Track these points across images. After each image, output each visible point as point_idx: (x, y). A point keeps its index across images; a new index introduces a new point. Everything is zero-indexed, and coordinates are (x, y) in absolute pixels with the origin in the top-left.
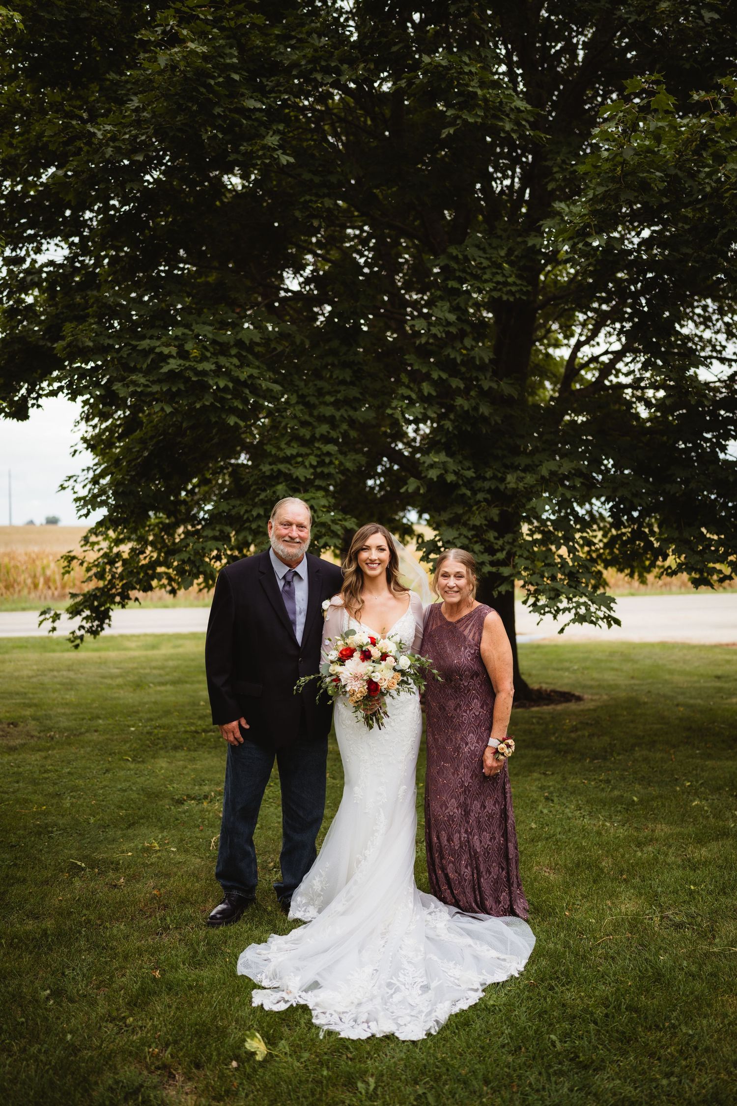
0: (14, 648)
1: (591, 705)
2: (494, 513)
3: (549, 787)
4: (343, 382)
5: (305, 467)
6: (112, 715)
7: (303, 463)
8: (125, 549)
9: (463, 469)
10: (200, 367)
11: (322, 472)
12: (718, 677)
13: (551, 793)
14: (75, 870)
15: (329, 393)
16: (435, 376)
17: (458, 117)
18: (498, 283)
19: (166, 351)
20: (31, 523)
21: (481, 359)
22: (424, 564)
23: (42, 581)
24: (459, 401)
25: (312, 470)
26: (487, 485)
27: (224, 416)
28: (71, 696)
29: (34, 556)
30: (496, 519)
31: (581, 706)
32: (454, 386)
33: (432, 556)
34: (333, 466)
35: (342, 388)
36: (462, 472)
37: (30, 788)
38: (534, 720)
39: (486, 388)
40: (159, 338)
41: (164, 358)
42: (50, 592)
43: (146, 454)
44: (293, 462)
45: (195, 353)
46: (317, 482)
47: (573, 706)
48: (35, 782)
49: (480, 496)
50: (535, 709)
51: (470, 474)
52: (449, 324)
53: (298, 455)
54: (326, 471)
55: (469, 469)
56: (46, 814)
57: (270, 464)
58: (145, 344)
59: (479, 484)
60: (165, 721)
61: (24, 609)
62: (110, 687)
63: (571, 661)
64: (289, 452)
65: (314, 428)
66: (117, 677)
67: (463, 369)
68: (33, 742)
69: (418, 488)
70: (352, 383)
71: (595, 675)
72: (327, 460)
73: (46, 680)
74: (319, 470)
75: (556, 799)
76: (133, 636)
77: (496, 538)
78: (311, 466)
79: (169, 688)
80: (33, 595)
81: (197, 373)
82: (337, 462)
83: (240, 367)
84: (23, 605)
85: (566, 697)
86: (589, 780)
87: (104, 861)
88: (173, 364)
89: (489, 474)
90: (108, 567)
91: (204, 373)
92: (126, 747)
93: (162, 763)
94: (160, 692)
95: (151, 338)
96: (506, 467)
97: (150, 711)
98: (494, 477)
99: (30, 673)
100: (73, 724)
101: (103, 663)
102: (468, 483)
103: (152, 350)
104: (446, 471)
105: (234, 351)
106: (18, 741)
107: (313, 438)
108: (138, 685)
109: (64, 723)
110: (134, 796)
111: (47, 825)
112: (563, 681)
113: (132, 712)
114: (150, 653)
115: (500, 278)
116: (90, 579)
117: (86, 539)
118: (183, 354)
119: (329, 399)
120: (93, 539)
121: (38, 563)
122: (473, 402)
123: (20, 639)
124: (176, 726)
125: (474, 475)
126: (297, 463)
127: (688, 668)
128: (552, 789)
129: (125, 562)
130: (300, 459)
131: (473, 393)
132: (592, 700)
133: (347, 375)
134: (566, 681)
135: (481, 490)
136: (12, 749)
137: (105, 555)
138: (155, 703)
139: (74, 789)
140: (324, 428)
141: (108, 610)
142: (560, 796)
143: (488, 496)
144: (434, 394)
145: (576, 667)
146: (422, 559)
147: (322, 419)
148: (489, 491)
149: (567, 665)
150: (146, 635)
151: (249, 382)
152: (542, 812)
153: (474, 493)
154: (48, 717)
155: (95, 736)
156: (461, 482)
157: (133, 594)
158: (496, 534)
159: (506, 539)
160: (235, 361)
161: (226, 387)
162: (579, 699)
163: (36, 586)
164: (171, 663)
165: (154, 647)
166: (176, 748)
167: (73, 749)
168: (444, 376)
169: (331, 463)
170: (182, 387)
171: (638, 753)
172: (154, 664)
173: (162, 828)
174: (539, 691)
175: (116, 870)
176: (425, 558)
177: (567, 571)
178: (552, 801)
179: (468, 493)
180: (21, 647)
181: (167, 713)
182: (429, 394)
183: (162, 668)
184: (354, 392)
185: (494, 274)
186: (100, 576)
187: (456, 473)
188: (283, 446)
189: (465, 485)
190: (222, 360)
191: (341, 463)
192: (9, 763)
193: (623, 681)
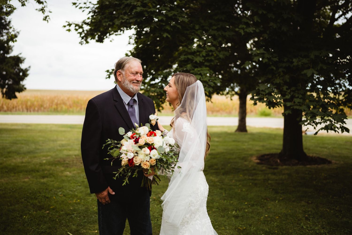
2: (287, 77)
3: (309, 211)
5: (200, 57)
7: (199, 55)
9: (272, 57)
11: (208, 59)
13: (309, 215)
16: (260, 12)
24: (271, 24)
25: (203, 58)
26: (284, 65)
27: (162, 33)
30: (288, 81)
31: (330, 166)
32: (269, 17)
34: (213, 56)
36: (272, 58)
38: (307, 172)
44: (195, 55)
46: (206, 64)
47: (326, 166)
49: (280, 70)
50: (308, 166)
51: (276, 59)
54: (210, 58)
55: (276, 57)
57: (185, 55)
59: (280, 64)
71: (338, 151)
74: (207, 58)
75: (311, 219)
77: (287, 89)
78: (203, 56)
82: (215, 55)
85: (324, 161)
86: (330, 209)
89: (285, 60)
102: (275, 64)
112: (324, 153)
119: (215, 28)
122: (279, 25)
125: (278, 60)
126: (197, 55)
128: (310, 213)
130: (198, 53)
131: (279, 21)
132: (336, 163)
135: (281, 67)
142: (314, 217)
143: (284, 70)
144: (259, 21)
145: (330, 147)
148: (285, 68)
151: (173, 18)
152: (303, 227)
153: (278, 68)
156: (271, 63)
158: (287, 87)
159: (292, 89)
162: (330, 162)
168: (265, 12)
169: (212, 55)
174: (312, 158)
177: (320, 104)
178: (309, 220)
179: (275, 68)
182: (257, 21)
191: (217, 55)
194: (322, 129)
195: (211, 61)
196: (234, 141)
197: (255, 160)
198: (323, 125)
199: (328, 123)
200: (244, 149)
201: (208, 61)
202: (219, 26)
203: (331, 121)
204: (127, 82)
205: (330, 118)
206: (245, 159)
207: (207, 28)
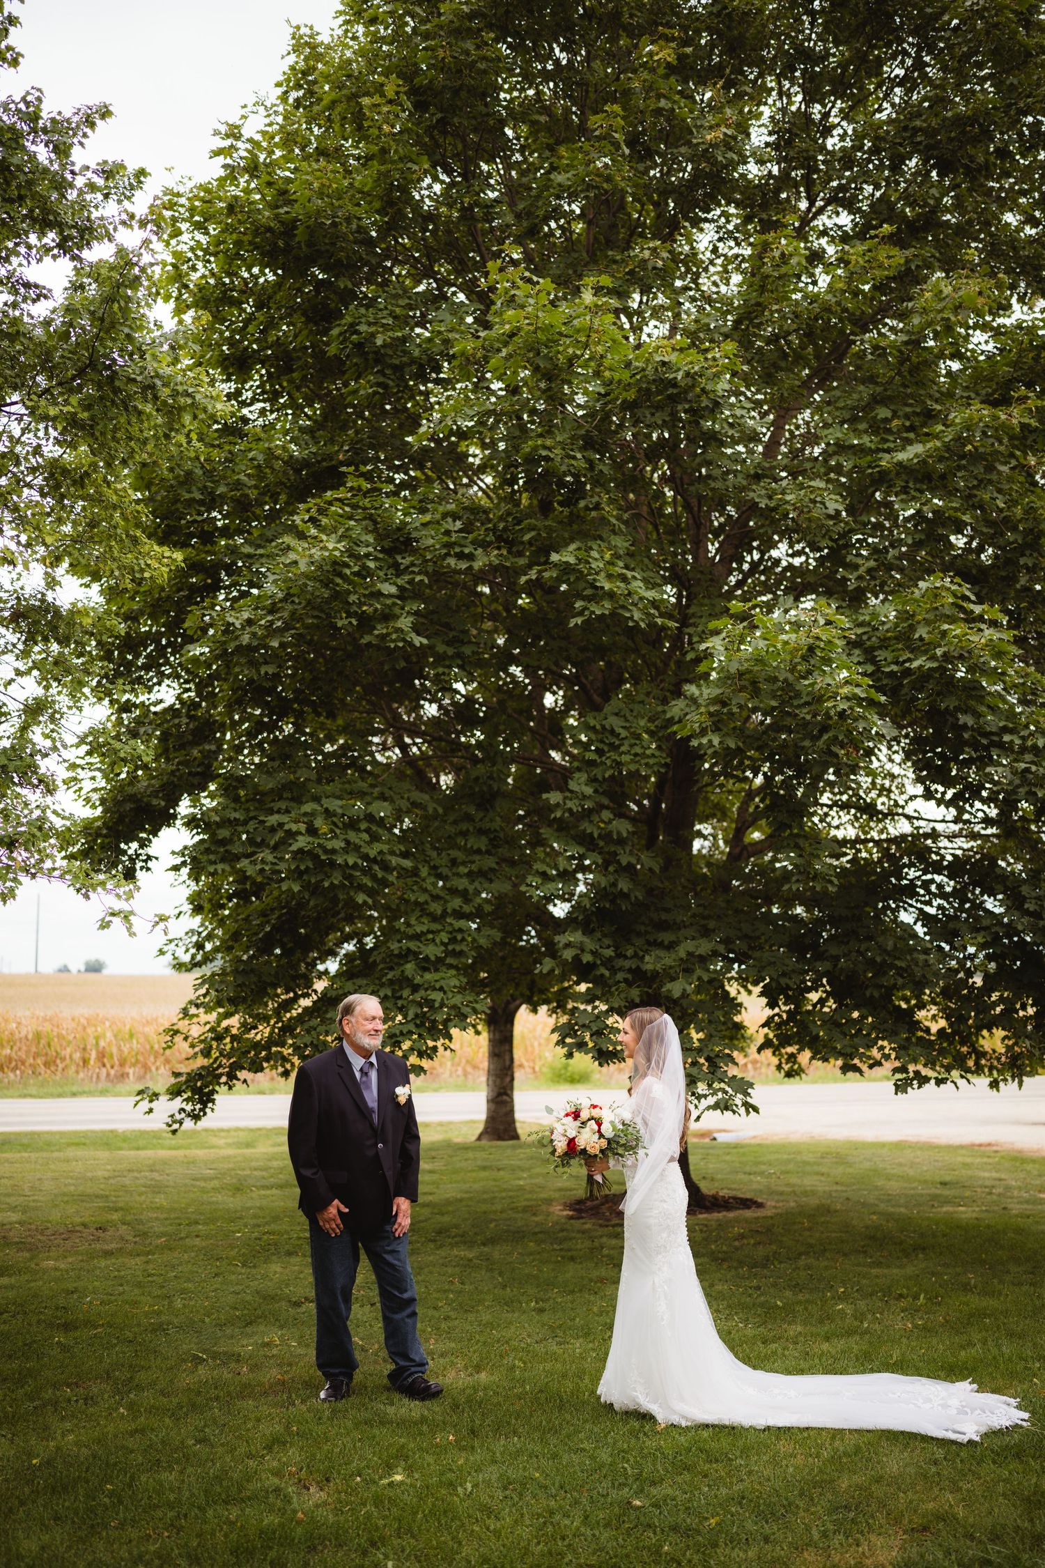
0: (69, 1145)
1: (769, 1213)
4: (479, 852)
5: (436, 944)
6: (213, 1220)
7: (433, 940)
8: (234, 1022)
9: (601, 947)
10: (329, 845)
11: (454, 950)
12: (944, 1184)
14: (197, 1361)
15: (464, 863)
17: (586, 608)
18: (636, 755)
19: (294, 827)
20: (65, 969)
21: (619, 833)
22: (559, 1048)
23: (94, 1055)
25: (443, 948)
26: (627, 964)
27: (352, 894)
28: (160, 1200)
29: (83, 1021)
31: (760, 1213)
33: (568, 1040)
34: (465, 943)
35: (477, 858)
36: (600, 951)
37: (136, 1291)
39: (624, 863)
40: (287, 811)
41: (292, 835)
42: (104, 1071)
43: (268, 929)
44: (423, 939)
45: (325, 829)
46: (449, 961)
47: (748, 1214)
48: (139, 1285)
49: (619, 976)
51: (609, 952)
52: (584, 797)
53: (429, 932)
54: (458, 948)
55: (608, 947)
56: (159, 1313)
58: (273, 820)
59: (620, 963)
60: (273, 1227)
61: (74, 1095)
62: (203, 1191)
63: (770, 1164)
64: (419, 929)
65: (446, 902)
66: (211, 1179)
67: (601, 843)
68: (130, 1247)
69: (553, 970)
70: (488, 852)
71: (794, 1180)
72: (459, 937)
73: (127, 1181)
76: (222, 1130)
78: (442, 943)
79: (274, 1191)
80: (81, 1075)
81: (326, 851)
82: (469, 939)
83: (369, 843)
84: (74, 1089)
85: (747, 1203)
86: (738, 1286)
87: (225, 1353)
88: (302, 842)
89: (630, 953)
90: (214, 1044)
91: (333, 851)
92: (234, 1253)
93: (275, 1268)
94: (266, 1196)
95: (278, 812)
96: (649, 943)
97: (255, 1216)
98: (636, 955)
99: (106, 1174)
100: (170, 1229)
101: (192, 1162)
102: (607, 963)
103: (281, 825)
104: (583, 950)
105: (363, 826)
106: (113, 1246)
107: (445, 914)
108: (238, 1189)
109: (158, 1228)
110: (249, 1298)
111: (161, 1324)
112: (750, 1186)
113: (234, 1217)
114: (248, 1151)
115: (638, 750)
116: (195, 1056)
117: (185, 1011)
118: (312, 831)
119: (463, 870)
120: (193, 1010)
121: (90, 1030)
122: (611, 878)
123: (75, 1133)
124: (287, 1232)
126: (427, 940)
127: (911, 1172)
129: (234, 1038)
130: (430, 936)
131: (611, 869)
132: (774, 1207)
133: (482, 843)
134: (755, 1186)
135: (620, 969)
136: (108, 1254)
137: (212, 1030)
138: (261, 1208)
139: (184, 1291)
140: (456, 903)
141: (213, 1092)
143: (629, 976)
145: (773, 1171)
146: (557, 1043)
147: (453, 892)
148: (630, 970)
149: (763, 1168)
150: (237, 1129)
151: (379, 859)
153: (614, 971)
154: (140, 1222)
155: (197, 1241)
157: (242, 1074)
160: (366, 836)
161: (355, 864)
162: (760, 1205)
163: (85, 1062)
164: (275, 1164)
165: (248, 1145)
166: (289, 1254)
167: (176, 1254)
169: (463, 939)
170: (310, 865)
171: (802, 1262)
172: (254, 1164)
173: (281, 1327)
174: (715, 1197)
175: (238, 1361)
176: (561, 1042)
179: (607, 973)
180: (77, 1144)
181: (276, 1219)
183: (265, 1169)
184: (490, 862)
185: (632, 746)
186: (206, 1053)
187: (593, 953)
188: (413, 922)
189: (603, 964)
190: (352, 836)
191: (474, 940)
192: (107, 1267)
193: (821, 1188)
194: (709, 1108)
195: (461, 954)
196: (484, 1168)
197: (559, 1212)
198: (711, 1101)
199: (720, 1095)
200: (521, 1188)
201: (455, 954)
202: (474, 867)
203: (726, 1092)
204: (360, 1035)
205: (722, 1085)
206: (531, 1210)
207: (445, 871)
